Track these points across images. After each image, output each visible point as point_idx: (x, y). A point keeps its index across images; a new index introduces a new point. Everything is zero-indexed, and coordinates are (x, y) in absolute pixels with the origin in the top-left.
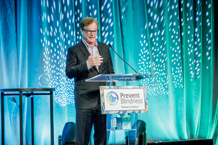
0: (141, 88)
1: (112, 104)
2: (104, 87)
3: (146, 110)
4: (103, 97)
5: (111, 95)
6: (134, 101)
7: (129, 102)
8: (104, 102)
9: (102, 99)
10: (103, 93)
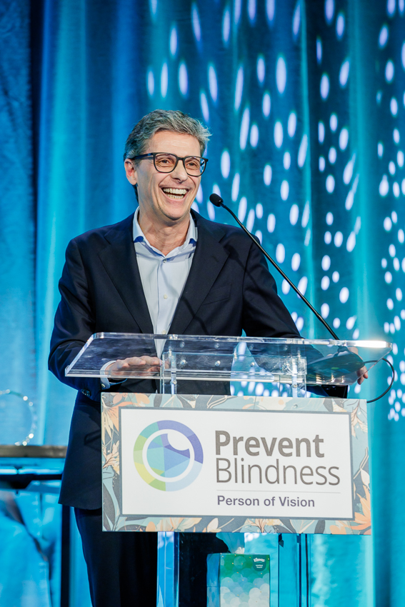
0: (336, 408)
1: (164, 483)
2: (123, 400)
3: (357, 520)
4: (115, 447)
6: (290, 472)
7: (264, 476)
8: (118, 472)
9: (108, 454)
10: (118, 428)
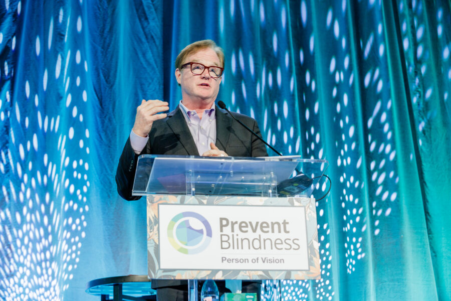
0: (296, 203)
1: (187, 250)
2: (160, 199)
3: (311, 271)
4: (156, 228)
5: (187, 222)
6: (268, 242)
7: (251, 245)
8: (158, 243)
9: (151, 232)
10: (157, 217)
